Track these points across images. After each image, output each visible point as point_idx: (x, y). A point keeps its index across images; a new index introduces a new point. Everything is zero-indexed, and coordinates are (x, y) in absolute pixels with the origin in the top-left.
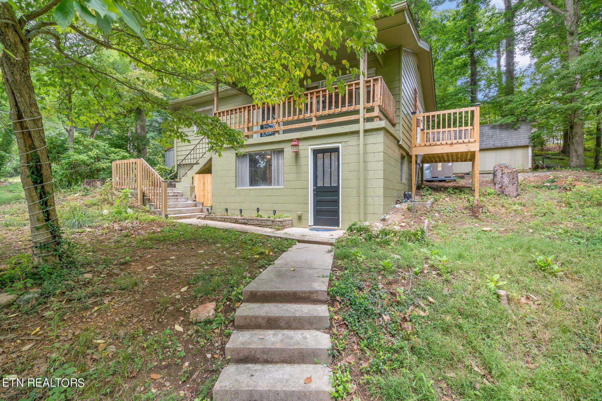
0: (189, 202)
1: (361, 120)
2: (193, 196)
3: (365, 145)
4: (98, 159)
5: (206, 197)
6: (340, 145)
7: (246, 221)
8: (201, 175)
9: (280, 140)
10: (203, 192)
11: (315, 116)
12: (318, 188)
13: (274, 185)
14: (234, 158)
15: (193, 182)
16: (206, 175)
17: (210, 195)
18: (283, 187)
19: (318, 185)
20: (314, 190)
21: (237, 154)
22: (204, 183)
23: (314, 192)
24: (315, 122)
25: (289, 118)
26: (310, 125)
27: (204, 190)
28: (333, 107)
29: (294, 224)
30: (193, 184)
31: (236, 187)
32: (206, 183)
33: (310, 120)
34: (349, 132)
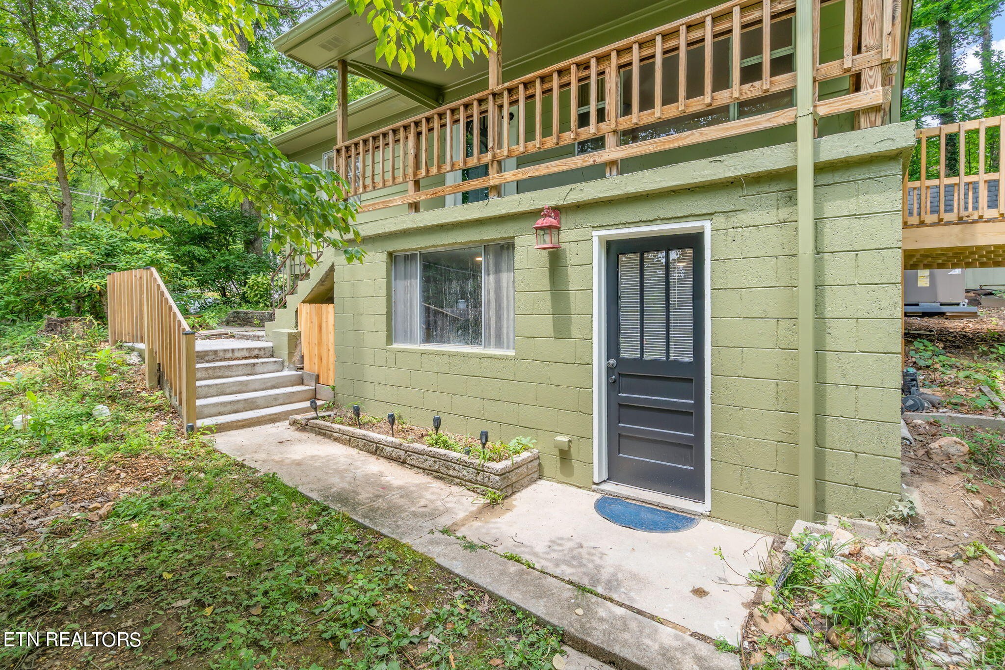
0: (286, 373)
1: (805, 129)
2: (296, 358)
3: (818, 221)
4: (79, 269)
5: (324, 361)
6: (707, 226)
7: (402, 453)
8: (313, 305)
9: (503, 212)
10: (319, 350)
11: (615, 132)
12: (622, 362)
13: (488, 345)
14: (384, 266)
15: (297, 322)
16: (324, 306)
17: (332, 359)
18: (511, 353)
19: (624, 355)
20: (610, 370)
21: (390, 254)
22: (320, 327)
23: (609, 375)
24: (613, 152)
25: (530, 144)
26: (599, 160)
27: (320, 343)
28: (682, 92)
29: (546, 472)
30: (296, 326)
31: (390, 340)
32: (324, 325)
33: (598, 143)
34: (745, 177)
